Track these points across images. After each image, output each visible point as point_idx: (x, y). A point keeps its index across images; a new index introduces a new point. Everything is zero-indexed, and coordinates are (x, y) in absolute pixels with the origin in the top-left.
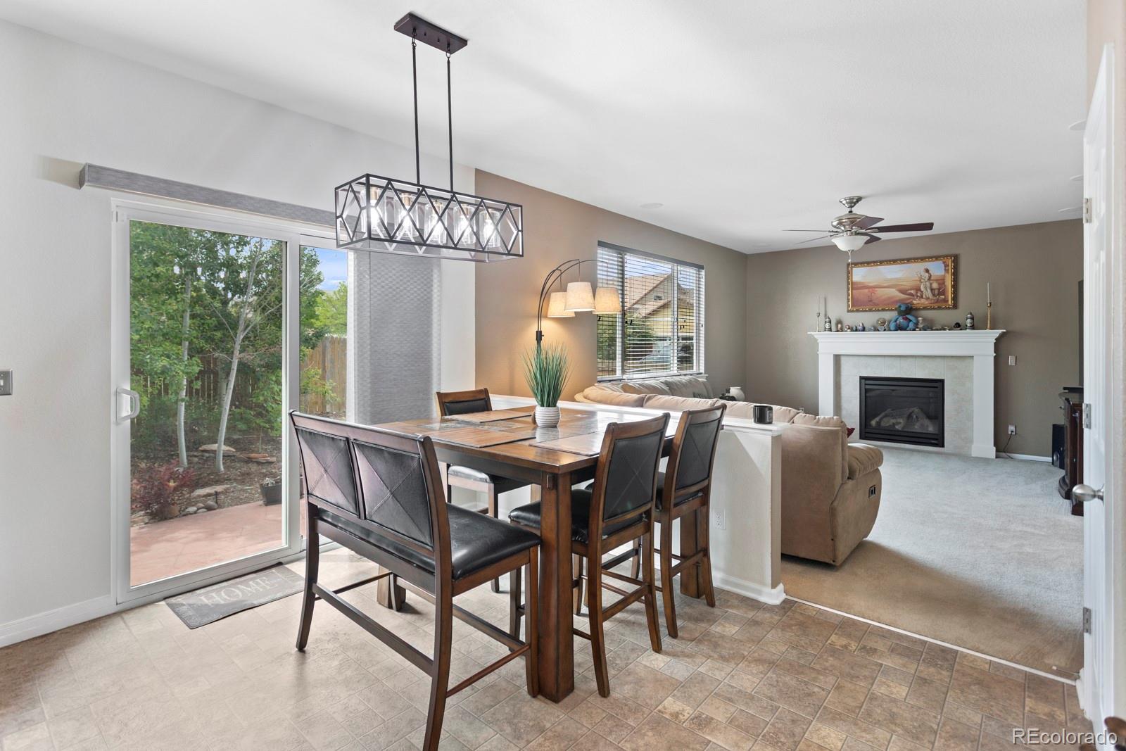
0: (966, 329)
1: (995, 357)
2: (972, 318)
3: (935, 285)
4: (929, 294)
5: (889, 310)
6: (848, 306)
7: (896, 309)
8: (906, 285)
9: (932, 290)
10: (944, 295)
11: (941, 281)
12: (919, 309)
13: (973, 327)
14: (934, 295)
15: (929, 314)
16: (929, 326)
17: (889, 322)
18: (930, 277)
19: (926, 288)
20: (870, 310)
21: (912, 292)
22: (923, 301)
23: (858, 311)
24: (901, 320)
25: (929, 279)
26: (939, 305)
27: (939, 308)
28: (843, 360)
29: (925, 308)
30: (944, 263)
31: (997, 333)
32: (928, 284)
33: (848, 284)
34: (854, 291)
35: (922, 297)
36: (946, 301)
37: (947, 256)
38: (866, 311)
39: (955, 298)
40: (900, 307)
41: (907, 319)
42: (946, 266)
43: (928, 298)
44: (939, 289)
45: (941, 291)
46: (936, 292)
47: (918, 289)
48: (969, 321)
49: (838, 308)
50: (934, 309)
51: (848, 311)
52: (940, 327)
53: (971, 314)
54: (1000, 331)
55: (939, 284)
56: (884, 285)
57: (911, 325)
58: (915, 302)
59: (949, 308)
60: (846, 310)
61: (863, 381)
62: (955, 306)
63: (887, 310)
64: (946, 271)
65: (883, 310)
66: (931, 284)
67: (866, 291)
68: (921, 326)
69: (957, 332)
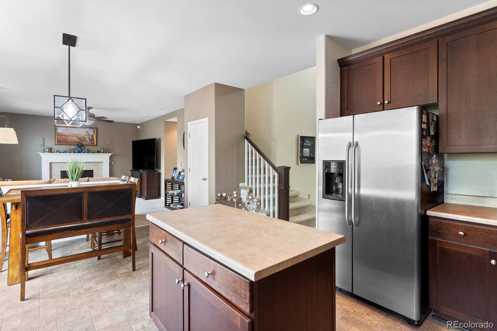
0: (101, 153)
1: (110, 162)
2: (103, 149)
3: (90, 137)
4: (88, 140)
5: (73, 145)
6: (56, 142)
7: (76, 145)
8: (80, 136)
9: (89, 139)
10: (93, 141)
11: (92, 136)
12: (85, 145)
13: (103, 153)
14: (90, 141)
15: (89, 147)
16: (89, 152)
17: (74, 149)
18: (89, 134)
19: (87, 138)
20: (65, 145)
21: (82, 139)
22: (86, 142)
23: (60, 145)
24: (79, 149)
25: (88, 135)
26: (92, 144)
27: (92, 145)
28: (53, 165)
29: (87, 145)
30: (93, 130)
31: (110, 154)
32: (88, 137)
33: (55, 133)
34: (58, 137)
35: (86, 141)
36: (94, 143)
37: (94, 128)
38: (63, 145)
39: (97, 143)
40: (79, 144)
41: (81, 149)
42: (94, 131)
43: (88, 142)
44: (92, 139)
45: (92, 140)
46: (91, 140)
47: (84, 138)
48: (102, 150)
49: (50, 143)
50: (90, 146)
51: (55, 145)
52: (93, 152)
53: (103, 148)
54: (111, 154)
55: (92, 137)
56: (72, 135)
57: (83, 151)
58: (83, 143)
59: (95, 146)
60: (54, 144)
61: (62, 173)
62: (97, 145)
63: (72, 145)
64: (94, 133)
65: (71, 145)
66: (89, 137)
67: (64, 137)
68: (86, 151)
69: (99, 154)
